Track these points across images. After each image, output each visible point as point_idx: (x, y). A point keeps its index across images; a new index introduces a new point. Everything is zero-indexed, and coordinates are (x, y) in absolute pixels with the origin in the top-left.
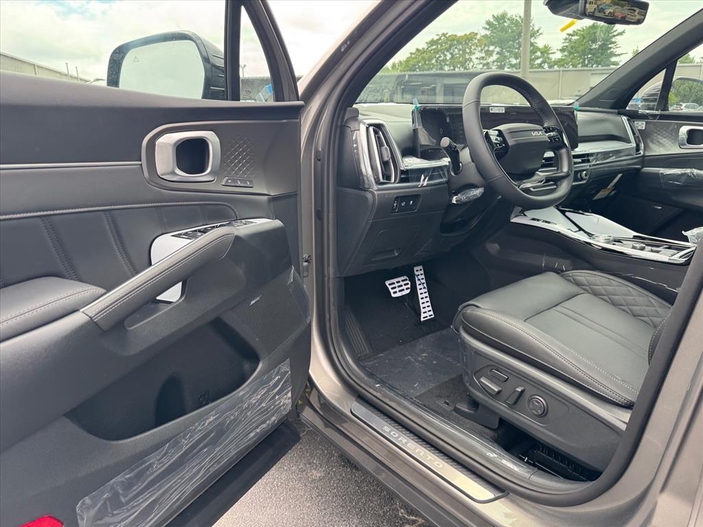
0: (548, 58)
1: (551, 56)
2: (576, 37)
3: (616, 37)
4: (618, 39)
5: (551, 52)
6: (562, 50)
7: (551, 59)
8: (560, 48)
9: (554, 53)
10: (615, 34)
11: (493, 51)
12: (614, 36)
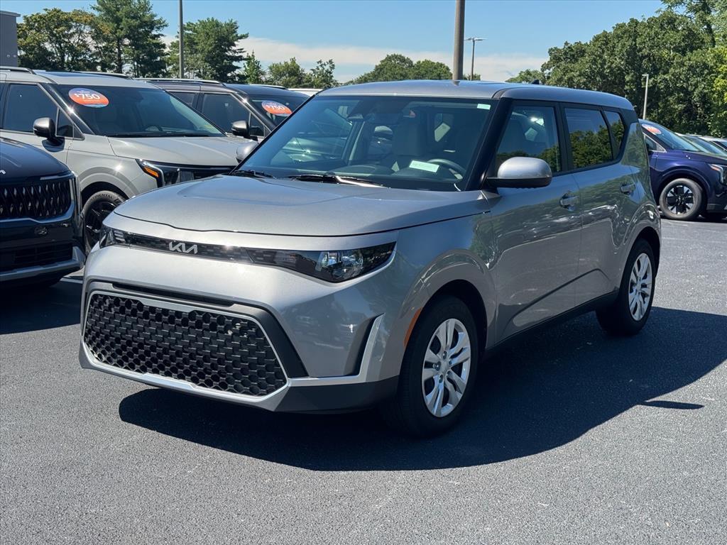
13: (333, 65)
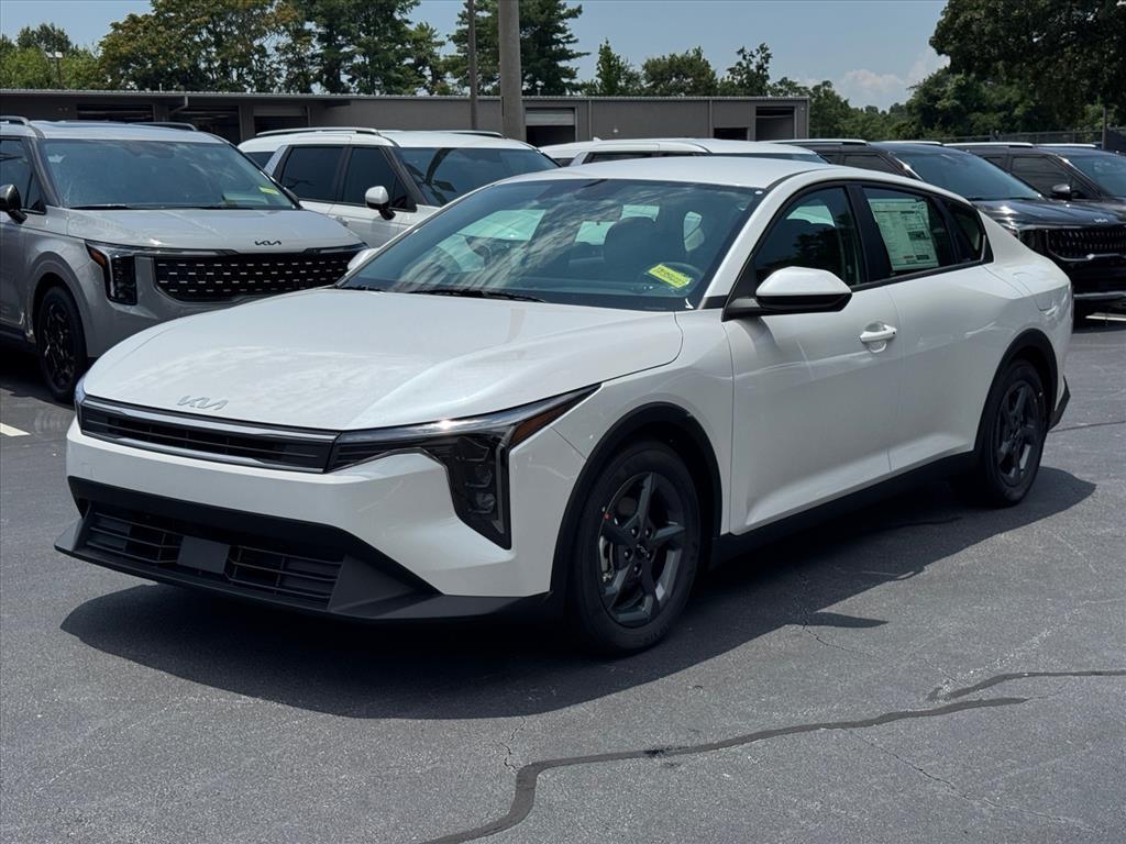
0: (432, 55)
1: (436, 50)
2: (486, 14)
3: (565, 21)
4: (570, 23)
5: (434, 40)
6: (459, 39)
7: (438, 58)
8: (453, 33)
9: (441, 44)
10: (562, 12)
11: (310, 33)
12: (562, 17)
13: (769, 56)
